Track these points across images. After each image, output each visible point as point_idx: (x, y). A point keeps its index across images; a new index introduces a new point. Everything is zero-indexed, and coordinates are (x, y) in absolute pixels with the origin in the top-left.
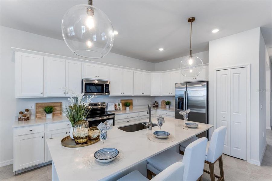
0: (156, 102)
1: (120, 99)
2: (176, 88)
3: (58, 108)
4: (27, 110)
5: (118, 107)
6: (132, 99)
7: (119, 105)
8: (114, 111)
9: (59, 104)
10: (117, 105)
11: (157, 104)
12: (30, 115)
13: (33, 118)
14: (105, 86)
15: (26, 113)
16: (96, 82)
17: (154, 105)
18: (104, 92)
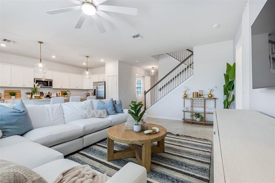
0: (88, 93)
7: (59, 94)
14: (49, 82)
16: (43, 80)
18: (49, 86)
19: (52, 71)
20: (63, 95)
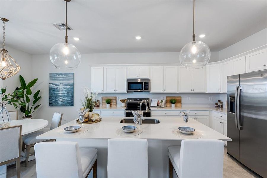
0: (219, 101)
1: (165, 96)
2: (228, 82)
3: (114, 101)
4: (98, 101)
5: (160, 104)
6: (181, 96)
7: (162, 101)
8: (156, 107)
9: (114, 98)
10: (160, 101)
11: (221, 104)
12: (99, 104)
13: (101, 106)
14: (144, 84)
15: (97, 102)
16: (139, 81)
17: (216, 105)
18: (144, 89)
19: (149, 65)
20: (169, 104)
